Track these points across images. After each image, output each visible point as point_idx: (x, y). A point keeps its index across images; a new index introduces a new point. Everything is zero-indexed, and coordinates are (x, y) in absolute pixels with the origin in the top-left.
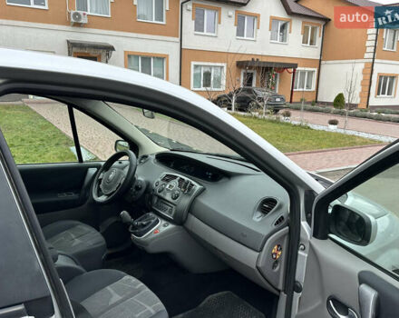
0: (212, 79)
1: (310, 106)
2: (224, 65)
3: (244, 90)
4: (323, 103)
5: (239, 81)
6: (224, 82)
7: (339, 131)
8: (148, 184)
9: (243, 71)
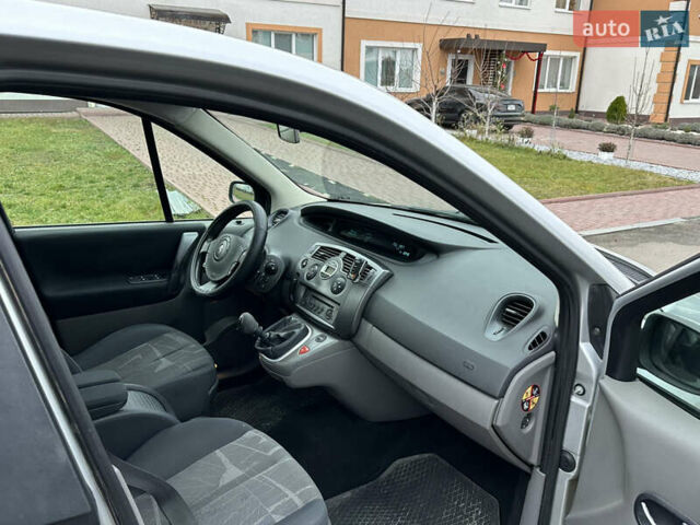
0: (397, 72)
1: (565, 119)
2: (419, 46)
3: (452, 91)
4: (588, 114)
5: (444, 74)
6: (417, 77)
7: (617, 162)
8: (289, 264)
9: (451, 58)
